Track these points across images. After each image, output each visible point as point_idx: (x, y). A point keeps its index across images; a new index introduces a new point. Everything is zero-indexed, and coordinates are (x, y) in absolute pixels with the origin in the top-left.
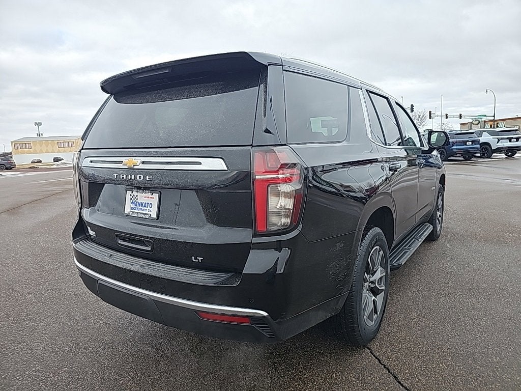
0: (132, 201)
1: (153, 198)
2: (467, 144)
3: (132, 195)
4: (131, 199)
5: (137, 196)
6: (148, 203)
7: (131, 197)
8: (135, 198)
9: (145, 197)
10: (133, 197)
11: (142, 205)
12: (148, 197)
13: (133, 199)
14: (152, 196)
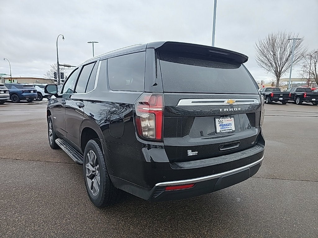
0: (220, 124)
1: (231, 120)
2: (31, 92)
3: (220, 121)
4: (219, 123)
5: (222, 121)
6: (229, 124)
7: (219, 122)
8: (222, 122)
9: (227, 121)
10: (220, 122)
11: (226, 125)
12: (229, 120)
13: (220, 123)
14: (231, 119)
